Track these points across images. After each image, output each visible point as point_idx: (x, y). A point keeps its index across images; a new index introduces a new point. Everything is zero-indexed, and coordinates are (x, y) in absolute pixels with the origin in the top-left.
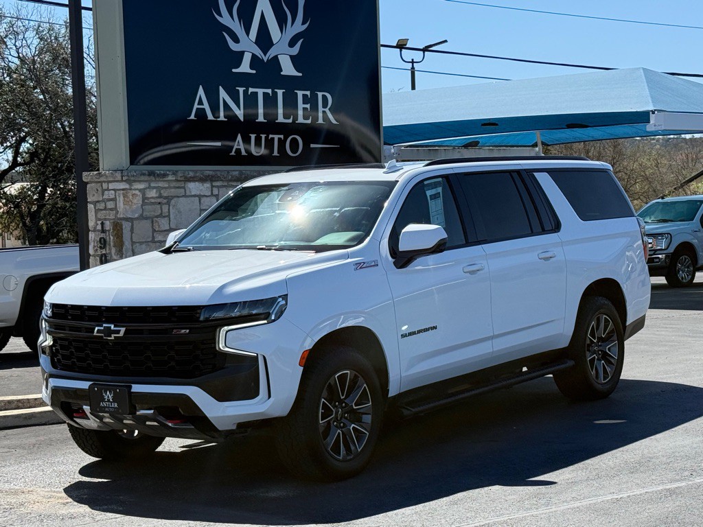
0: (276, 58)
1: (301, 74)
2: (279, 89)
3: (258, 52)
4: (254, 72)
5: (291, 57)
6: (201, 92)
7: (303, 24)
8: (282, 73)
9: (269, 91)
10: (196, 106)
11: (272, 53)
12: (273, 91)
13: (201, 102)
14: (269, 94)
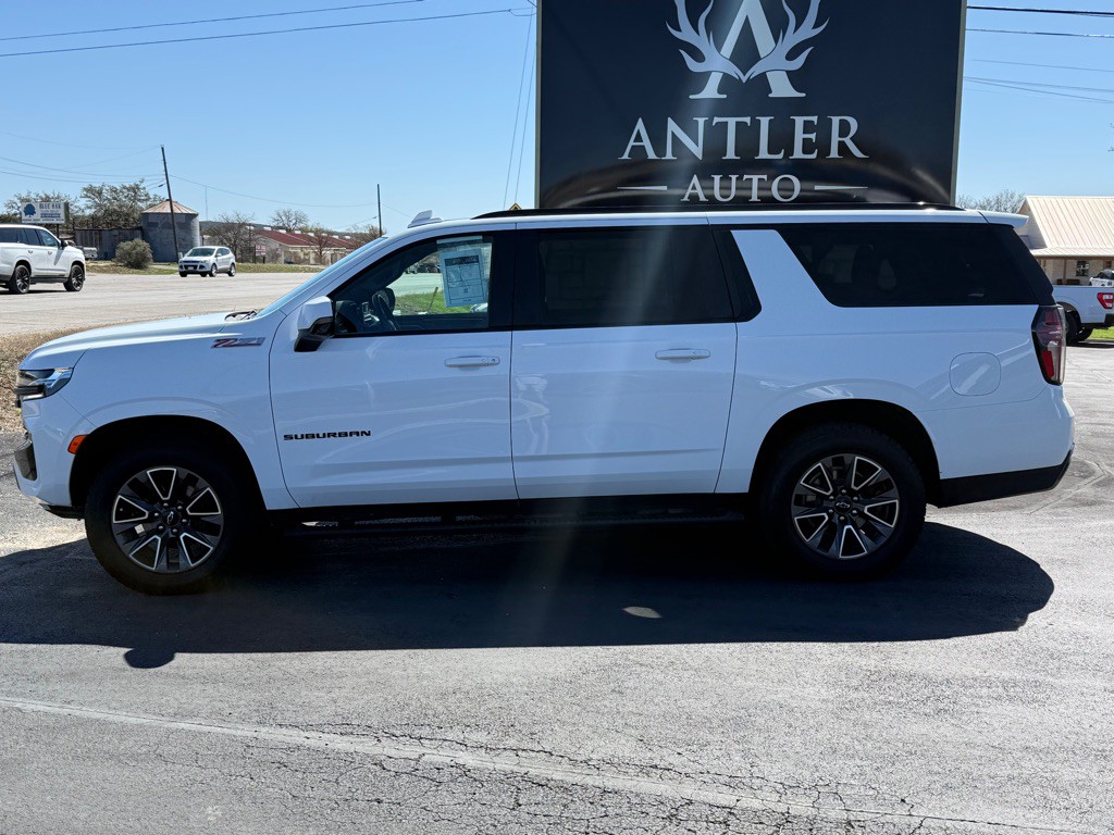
0: (763, 76)
1: (804, 95)
2: (763, 116)
3: (734, 71)
4: (725, 96)
5: (788, 72)
6: (640, 126)
7: (815, 27)
8: (770, 95)
9: (748, 120)
10: (632, 143)
11: (756, 70)
12: (753, 120)
13: (639, 138)
14: (746, 123)
